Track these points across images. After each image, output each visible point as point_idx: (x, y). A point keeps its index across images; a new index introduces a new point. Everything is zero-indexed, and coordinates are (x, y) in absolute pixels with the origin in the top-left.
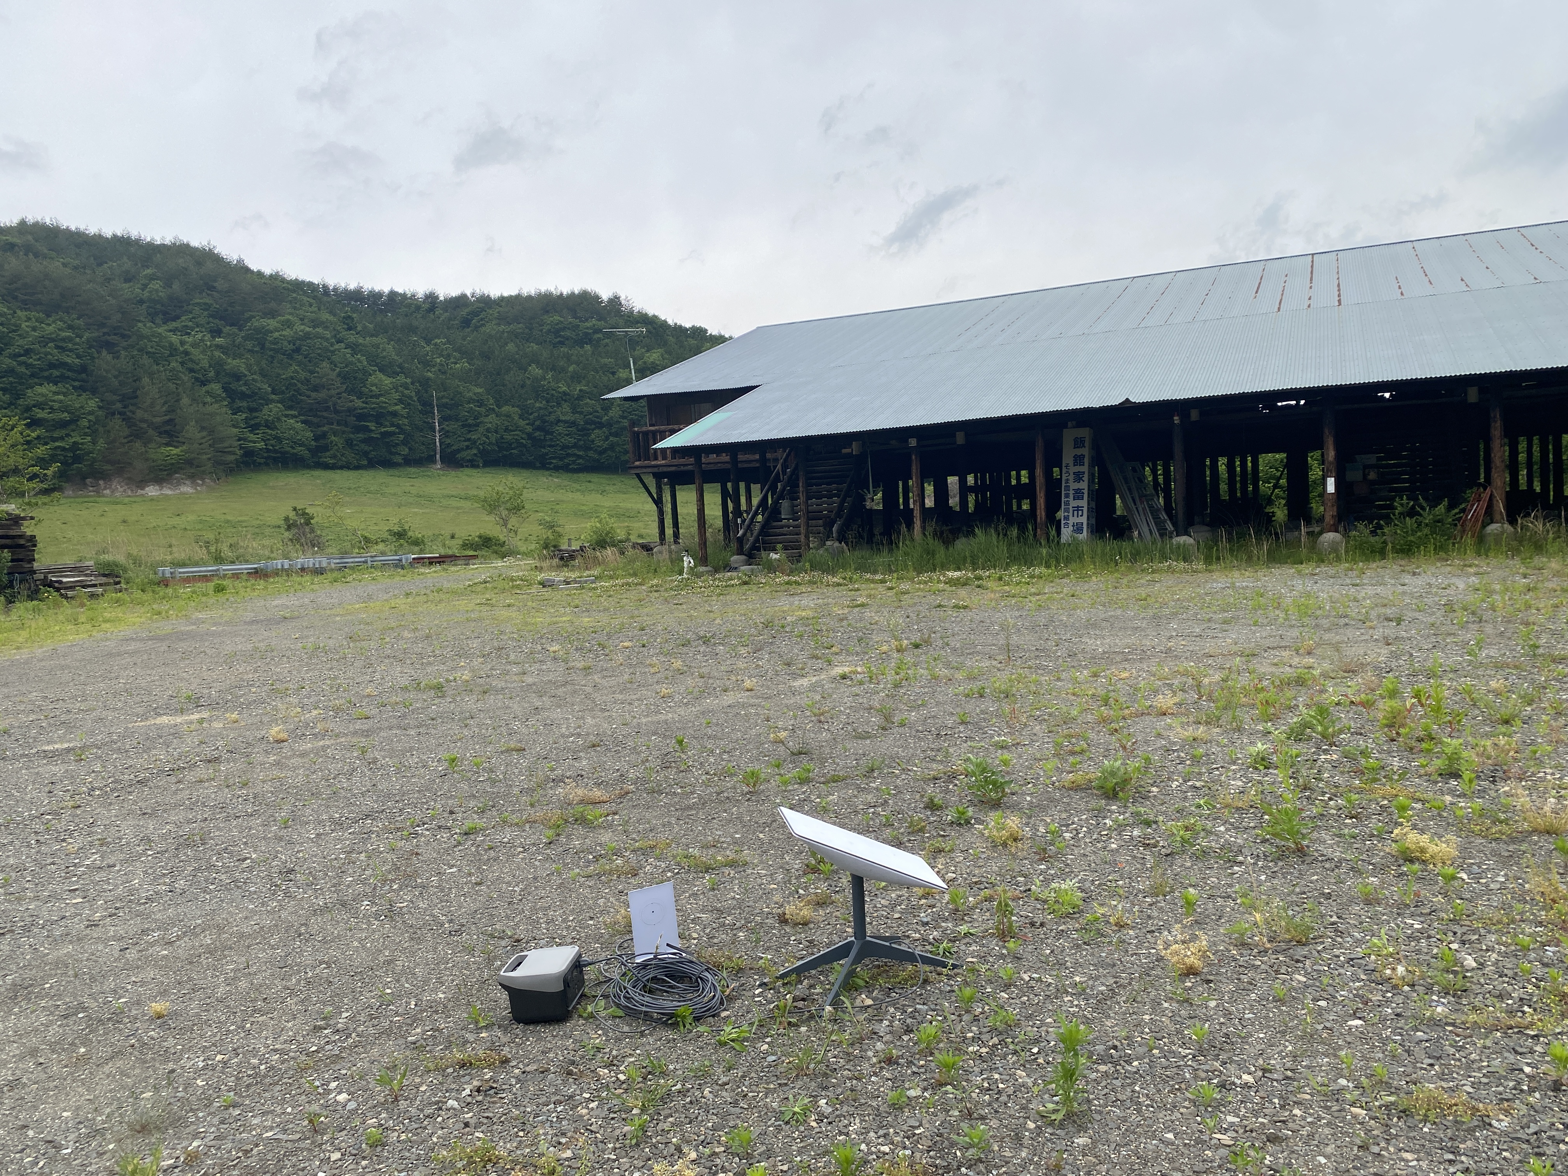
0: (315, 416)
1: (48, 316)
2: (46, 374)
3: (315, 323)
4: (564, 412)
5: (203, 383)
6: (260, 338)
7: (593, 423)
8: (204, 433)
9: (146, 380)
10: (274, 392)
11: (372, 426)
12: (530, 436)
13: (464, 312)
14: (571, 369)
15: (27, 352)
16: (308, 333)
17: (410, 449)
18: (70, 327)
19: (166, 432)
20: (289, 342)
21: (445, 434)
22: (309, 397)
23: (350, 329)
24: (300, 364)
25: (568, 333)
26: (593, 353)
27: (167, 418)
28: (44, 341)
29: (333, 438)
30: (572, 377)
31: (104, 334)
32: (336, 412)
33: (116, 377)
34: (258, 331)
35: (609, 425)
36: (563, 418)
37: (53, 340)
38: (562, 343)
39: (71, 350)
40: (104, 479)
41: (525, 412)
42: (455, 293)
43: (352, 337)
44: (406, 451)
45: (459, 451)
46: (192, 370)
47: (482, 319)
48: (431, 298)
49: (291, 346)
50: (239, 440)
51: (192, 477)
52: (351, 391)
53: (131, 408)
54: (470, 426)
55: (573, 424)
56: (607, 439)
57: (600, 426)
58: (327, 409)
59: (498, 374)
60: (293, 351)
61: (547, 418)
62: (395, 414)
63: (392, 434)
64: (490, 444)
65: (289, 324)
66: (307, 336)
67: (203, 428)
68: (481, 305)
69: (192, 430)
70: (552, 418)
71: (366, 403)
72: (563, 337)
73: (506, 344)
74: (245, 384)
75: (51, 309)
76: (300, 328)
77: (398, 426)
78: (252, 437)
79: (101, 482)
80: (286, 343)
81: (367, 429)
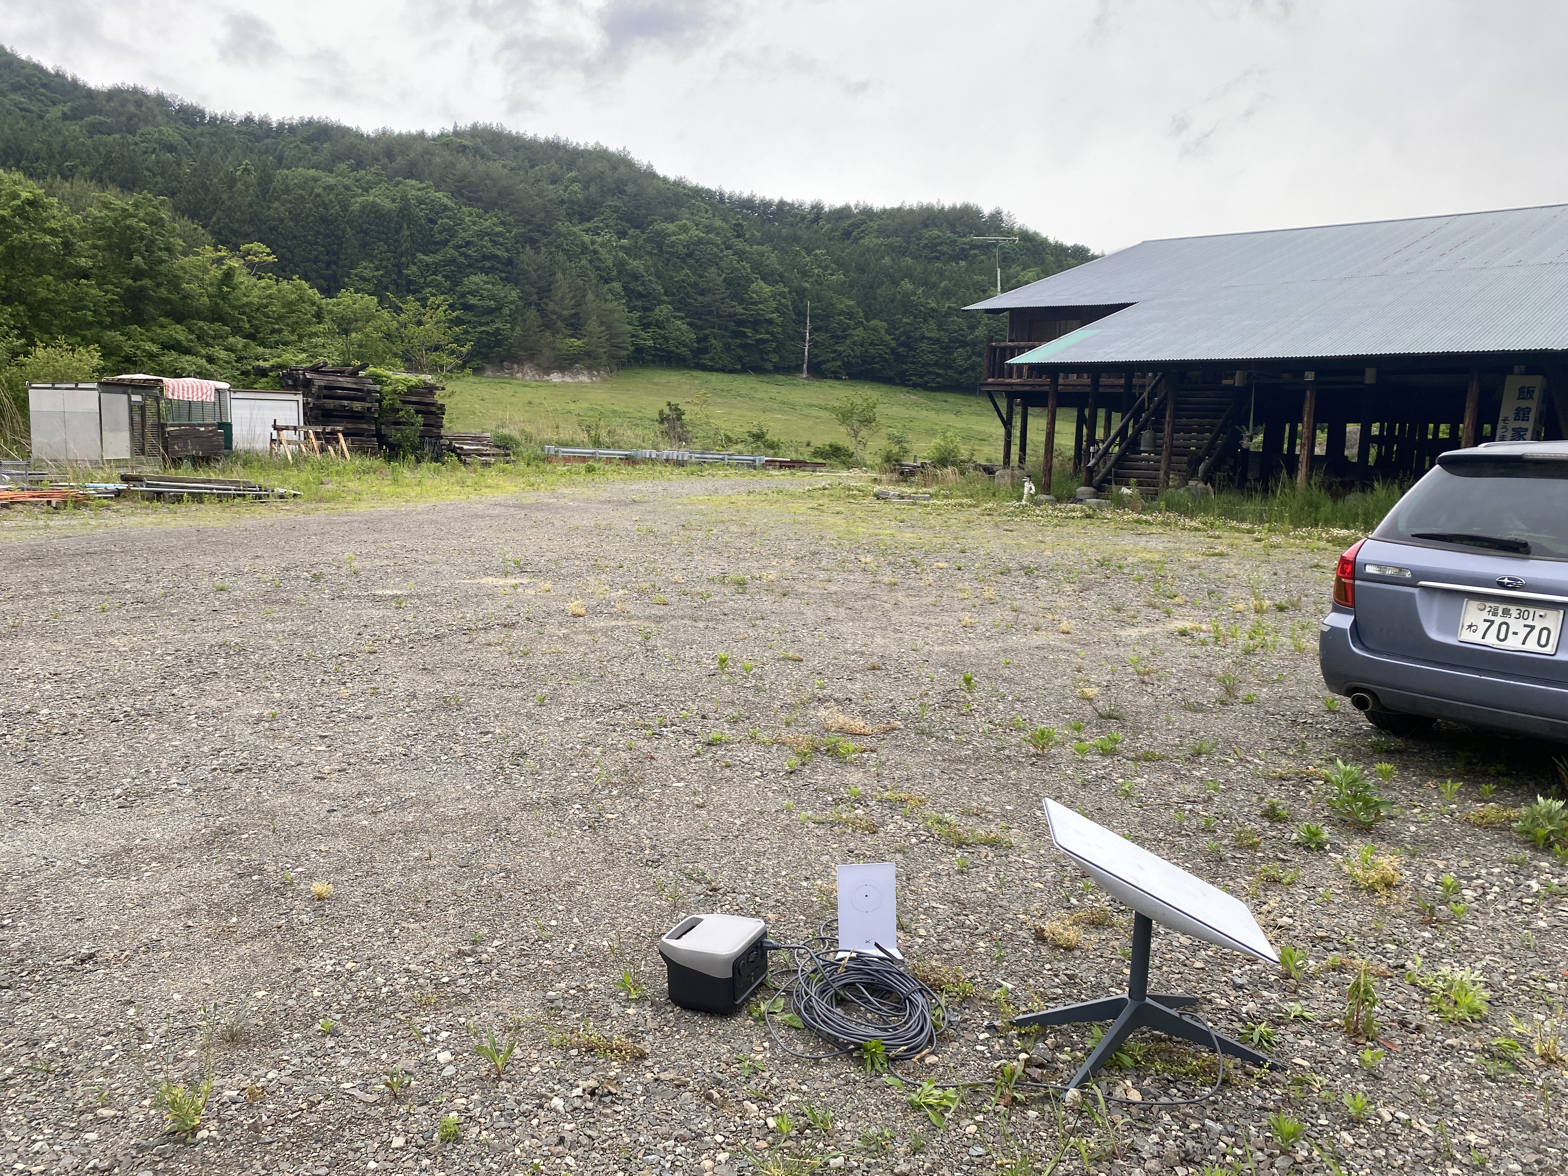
0: (699, 319)
1: (486, 212)
2: (480, 265)
3: (709, 229)
4: (930, 329)
5: (606, 282)
6: (659, 241)
7: (958, 341)
8: (603, 328)
9: (559, 275)
10: (666, 294)
11: (749, 332)
12: (893, 350)
13: (846, 224)
14: (942, 285)
15: (468, 244)
16: (702, 238)
17: (780, 357)
18: (503, 223)
19: (572, 325)
20: (684, 246)
21: (814, 344)
22: (696, 300)
23: (738, 236)
24: (691, 267)
25: (945, 248)
26: (967, 270)
27: (574, 311)
28: (481, 235)
29: (713, 341)
30: (943, 294)
31: (530, 230)
32: (719, 316)
33: (535, 271)
34: (657, 233)
35: (974, 344)
36: (928, 335)
37: (488, 234)
38: (937, 258)
39: (501, 245)
40: (518, 363)
41: (892, 327)
42: (839, 204)
43: (740, 245)
44: (775, 358)
45: (824, 362)
46: (598, 268)
47: (862, 232)
48: (817, 209)
49: (685, 251)
50: (633, 336)
51: (590, 368)
52: (733, 297)
53: (545, 300)
54: (838, 337)
55: (938, 341)
56: (969, 358)
57: (964, 344)
58: (710, 313)
59: (871, 287)
60: (687, 255)
61: (912, 334)
62: (770, 322)
63: (766, 341)
64: (855, 356)
65: (685, 229)
66: (700, 241)
67: (602, 323)
68: (863, 217)
69: (593, 325)
70: (918, 334)
71: (746, 309)
72: (939, 252)
73: (883, 257)
74: (643, 284)
75: (489, 206)
76: (695, 233)
77: (772, 334)
78: (643, 335)
79: (515, 366)
80: (681, 247)
81: (744, 335)
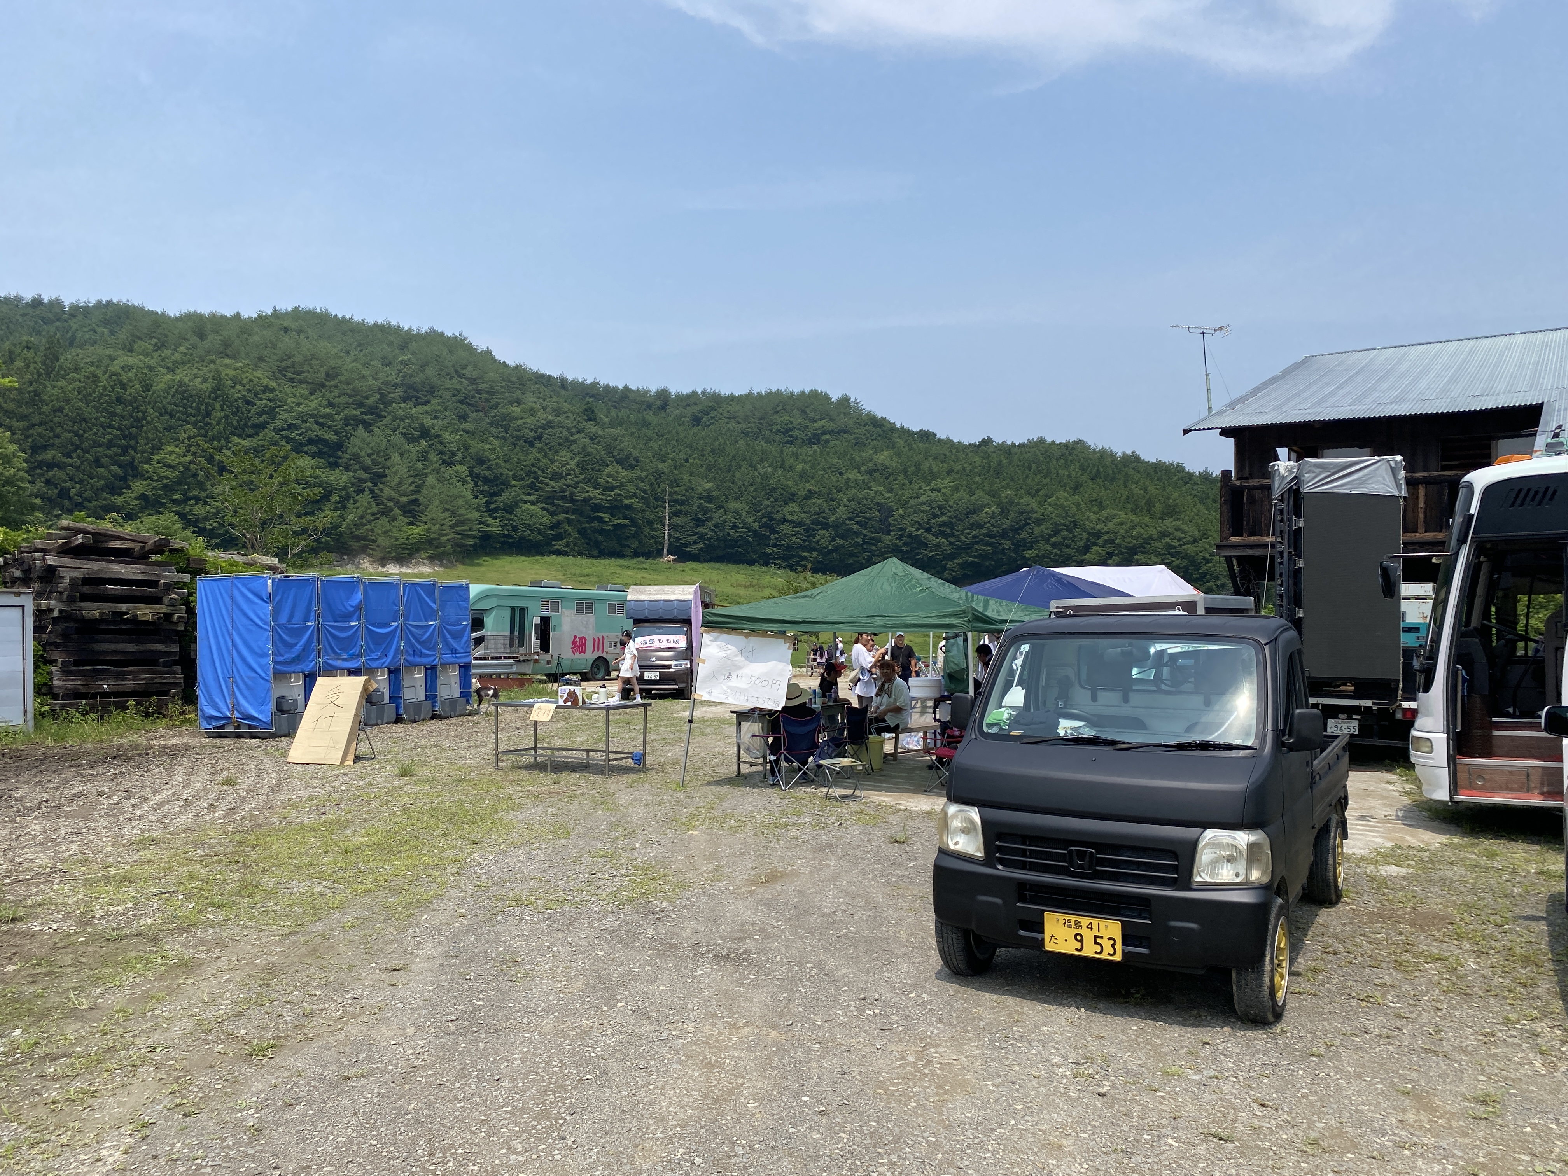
0: (552, 504)
1: (312, 394)
2: (306, 449)
3: (557, 412)
4: (791, 510)
5: (451, 464)
6: (503, 422)
7: (821, 523)
8: (447, 514)
9: (396, 458)
10: (515, 477)
11: (606, 517)
12: (755, 533)
13: (695, 409)
14: (799, 467)
15: (291, 427)
16: (550, 422)
17: (640, 542)
18: (331, 405)
19: (410, 512)
20: (531, 430)
21: (673, 527)
22: (547, 485)
23: (590, 419)
24: (541, 450)
25: (796, 433)
26: (821, 453)
27: (413, 497)
28: (303, 417)
29: (567, 527)
30: (801, 476)
31: (362, 413)
32: (573, 501)
33: (369, 455)
34: (504, 417)
35: (836, 526)
36: (789, 517)
37: (312, 416)
38: (791, 443)
39: (330, 427)
41: (754, 508)
43: (591, 427)
44: (635, 544)
45: (686, 545)
46: (441, 453)
47: (712, 418)
48: (663, 394)
49: (532, 434)
50: (480, 523)
51: (431, 558)
52: (588, 481)
53: (381, 486)
54: (699, 520)
55: (799, 524)
56: (833, 540)
57: (826, 526)
58: (563, 498)
59: (729, 471)
60: (535, 439)
61: (774, 516)
62: (628, 507)
63: (625, 526)
64: (718, 539)
65: (532, 412)
66: (548, 425)
67: (445, 510)
68: (711, 404)
69: (434, 511)
70: (778, 516)
71: (602, 494)
72: (791, 436)
73: (737, 442)
74: (489, 468)
75: (316, 387)
76: (543, 416)
77: (632, 520)
78: (491, 521)
79: (345, 557)
80: (527, 431)
81: (601, 520)
